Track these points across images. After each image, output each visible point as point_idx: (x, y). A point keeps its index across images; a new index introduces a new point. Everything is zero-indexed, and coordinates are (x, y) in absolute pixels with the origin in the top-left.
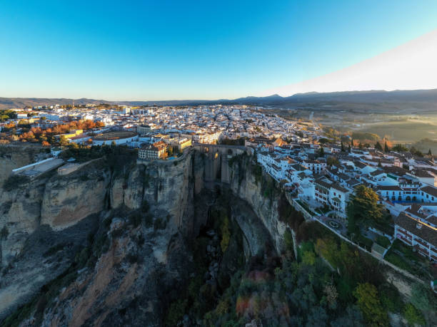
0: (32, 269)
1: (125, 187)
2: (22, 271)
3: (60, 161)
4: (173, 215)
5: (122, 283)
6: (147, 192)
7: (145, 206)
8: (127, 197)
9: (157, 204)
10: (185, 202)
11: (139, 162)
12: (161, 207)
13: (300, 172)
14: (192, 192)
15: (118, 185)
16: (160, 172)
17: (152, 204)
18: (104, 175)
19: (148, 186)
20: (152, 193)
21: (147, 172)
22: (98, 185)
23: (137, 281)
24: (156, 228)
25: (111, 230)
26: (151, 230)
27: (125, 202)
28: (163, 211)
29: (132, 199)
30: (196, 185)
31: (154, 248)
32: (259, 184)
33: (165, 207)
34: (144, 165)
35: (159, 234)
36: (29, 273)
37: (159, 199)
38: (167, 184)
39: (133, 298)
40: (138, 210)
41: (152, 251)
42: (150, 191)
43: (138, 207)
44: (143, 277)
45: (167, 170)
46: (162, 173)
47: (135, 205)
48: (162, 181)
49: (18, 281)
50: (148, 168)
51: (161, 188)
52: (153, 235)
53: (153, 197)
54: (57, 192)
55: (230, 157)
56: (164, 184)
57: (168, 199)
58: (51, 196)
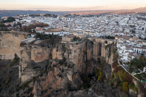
0: (30, 72)
1: (57, 51)
2: (28, 71)
3: (35, 39)
4: (75, 65)
5: (57, 82)
6: (65, 54)
7: (64, 59)
8: (58, 55)
9: (69, 59)
10: (81, 61)
11: (62, 42)
12: (70, 60)
15: (54, 50)
16: (70, 47)
17: (67, 59)
18: (50, 46)
19: (66, 52)
20: (67, 55)
21: (65, 46)
22: (48, 49)
23: (61, 83)
24: (68, 68)
25: (53, 64)
26: (66, 68)
27: (57, 57)
28: (71, 62)
29: (60, 56)
31: (67, 74)
33: (72, 61)
34: (64, 44)
35: (69, 70)
36: (30, 73)
37: (70, 57)
38: (73, 52)
39: (60, 89)
40: (61, 60)
41: (67, 75)
42: (66, 54)
43: (62, 59)
44: (63, 83)
45: (73, 46)
46: (71, 47)
47: (61, 58)
48: (71, 50)
49: (27, 74)
50: (66, 45)
51: (71, 53)
52: (67, 70)
53: (67, 56)
54: (35, 49)
55: (106, 44)
56: (72, 52)
57: (73, 58)
58: (34, 50)
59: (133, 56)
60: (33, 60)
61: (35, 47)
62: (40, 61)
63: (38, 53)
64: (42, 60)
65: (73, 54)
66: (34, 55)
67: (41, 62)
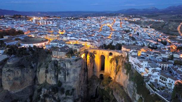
1: (47, 72)
3: (6, 56)
4: (75, 89)
6: (59, 76)
7: (60, 83)
8: (48, 78)
9: (66, 83)
10: (82, 83)
11: (53, 59)
12: (68, 84)
13: (153, 68)
14: (86, 77)
15: (42, 71)
16: (67, 66)
17: (63, 83)
18: (33, 65)
19: (61, 73)
20: (63, 77)
21: (59, 65)
22: (30, 71)
24: (66, 95)
25: (43, 94)
26: (64, 95)
27: (47, 80)
28: (70, 87)
29: (51, 79)
30: (88, 74)
32: (128, 74)
33: (71, 84)
34: (57, 61)
35: (68, 98)
37: (67, 80)
40: (55, 85)
42: (61, 76)
43: (55, 83)
45: (71, 64)
46: (68, 66)
47: (53, 82)
48: (68, 70)
50: (59, 62)
51: (68, 74)
52: (65, 98)
53: (63, 79)
54: (9, 73)
55: (111, 57)
56: (70, 72)
57: (72, 80)
58: (7, 75)
59: (169, 78)
60: (8, 90)
61: (9, 70)
62: (19, 90)
63: (16, 79)
64: (22, 87)
65: (72, 76)
66: (8, 82)
67: (22, 91)
